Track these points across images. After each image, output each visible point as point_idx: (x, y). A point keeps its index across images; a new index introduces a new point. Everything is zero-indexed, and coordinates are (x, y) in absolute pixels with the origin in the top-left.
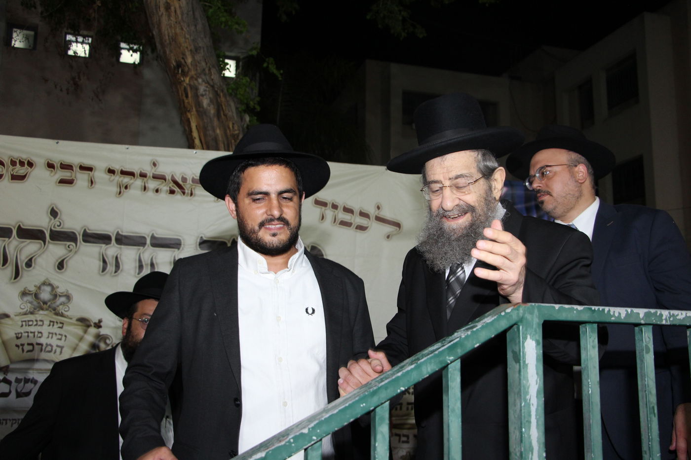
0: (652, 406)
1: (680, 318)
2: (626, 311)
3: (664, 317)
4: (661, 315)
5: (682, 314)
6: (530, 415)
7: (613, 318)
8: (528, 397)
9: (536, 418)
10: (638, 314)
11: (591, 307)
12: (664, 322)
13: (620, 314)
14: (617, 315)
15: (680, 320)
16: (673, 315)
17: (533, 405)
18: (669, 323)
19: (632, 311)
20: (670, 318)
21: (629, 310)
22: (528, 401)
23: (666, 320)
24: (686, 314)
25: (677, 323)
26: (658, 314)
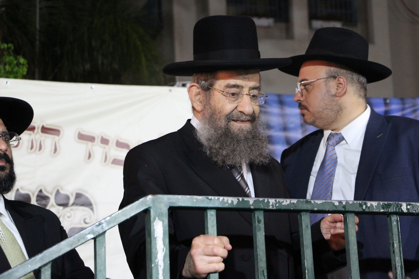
0: (262, 270)
1: (285, 204)
2: (238, 199)
3: (271, 204)
4: (268, 202)
5: (286, 201)
6: (158, 274)
7: (227, 205)
8: (157, 261)
9: (163, 276)
10: (249, 202)
11: (208, 197)
12: (271, 207)
13: (232, 201)
14: (230, 202)
15: (284, 205)
16: (279, 202)
17: (160, 266)
18: (275, 208)
19: (243, 200)
20: (276, 204)
21: (241, 199)
22: (157, 263)
23: (273, 205)
24: (290, 201)
25: (283, 208)
26: (266, 202)
